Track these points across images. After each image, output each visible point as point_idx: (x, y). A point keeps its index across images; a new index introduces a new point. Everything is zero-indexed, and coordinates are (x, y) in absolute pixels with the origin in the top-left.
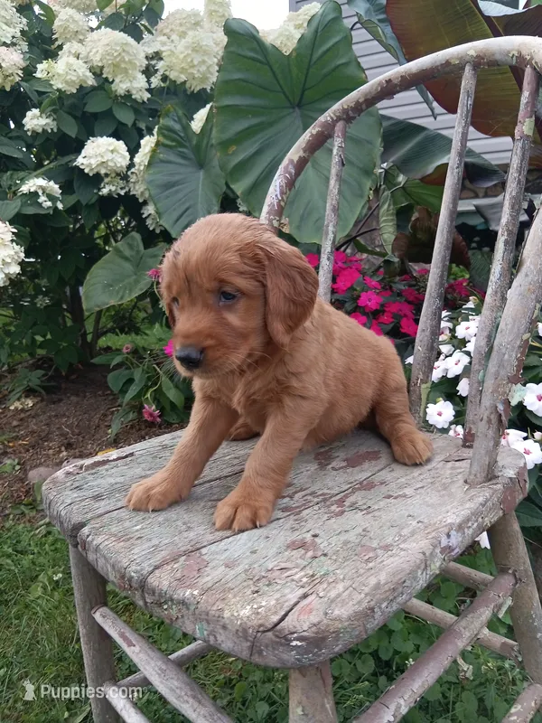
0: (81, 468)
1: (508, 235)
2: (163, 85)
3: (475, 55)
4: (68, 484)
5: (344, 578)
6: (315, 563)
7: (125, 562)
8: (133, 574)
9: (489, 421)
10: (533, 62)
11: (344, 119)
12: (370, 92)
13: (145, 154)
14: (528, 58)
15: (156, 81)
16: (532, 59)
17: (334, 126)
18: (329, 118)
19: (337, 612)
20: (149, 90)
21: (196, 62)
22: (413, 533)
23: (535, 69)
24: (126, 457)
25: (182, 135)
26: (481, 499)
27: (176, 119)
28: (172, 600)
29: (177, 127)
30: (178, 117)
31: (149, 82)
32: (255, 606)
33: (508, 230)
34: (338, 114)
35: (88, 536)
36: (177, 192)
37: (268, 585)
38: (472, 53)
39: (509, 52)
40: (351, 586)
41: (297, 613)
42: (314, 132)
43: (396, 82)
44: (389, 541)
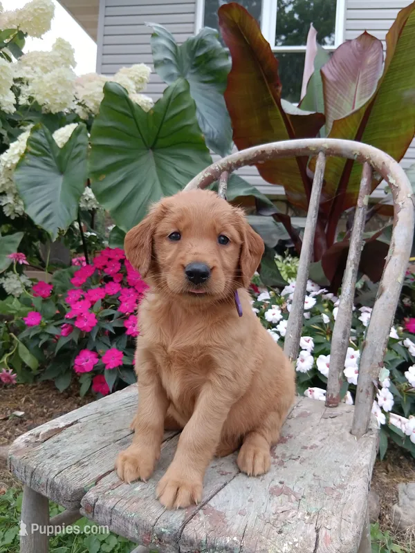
0: (38, 436)
1: (355, 267)
2: (29, 104)
3: (327, 147)
4: (42, 453)
5: (333, 513)
6: (302, 503)
7: (151, 521)
8: (163, 530)
9: (368, 392)
10: (371, 161)
11: (227, 170)
12: (248, 156)
13: (14, 156)
14: (367, 158)
15: (23, 101)
16: (370, 159)
17: (220, 174)
18: (217, 168)
19: (346, 539)
20: (17, 106)
21: (59, 91)
22: (349, 474)
23: (371, 165)
24: (72, 424)
25: (48, 147)
26: (371, 446)
27: (43, 134)
28: (213, 547)
29: (44, 141)
30: (45, 133)
31: (17, 99)
32: (291, 543)
33: (354, 264)
34: (224, 166)
35: (97, 500)
36: (40, 190)
37: (285, 525)
38: (326, 146)
39: (352, 151)
40: (341, 518)
41: (324, 544)
42: (206, 175)
43: (268, 153)
44: (338, 482)
